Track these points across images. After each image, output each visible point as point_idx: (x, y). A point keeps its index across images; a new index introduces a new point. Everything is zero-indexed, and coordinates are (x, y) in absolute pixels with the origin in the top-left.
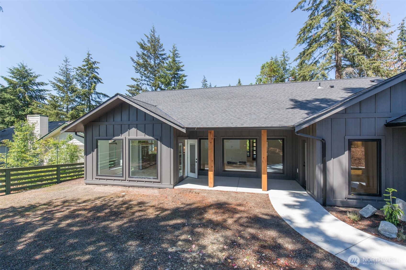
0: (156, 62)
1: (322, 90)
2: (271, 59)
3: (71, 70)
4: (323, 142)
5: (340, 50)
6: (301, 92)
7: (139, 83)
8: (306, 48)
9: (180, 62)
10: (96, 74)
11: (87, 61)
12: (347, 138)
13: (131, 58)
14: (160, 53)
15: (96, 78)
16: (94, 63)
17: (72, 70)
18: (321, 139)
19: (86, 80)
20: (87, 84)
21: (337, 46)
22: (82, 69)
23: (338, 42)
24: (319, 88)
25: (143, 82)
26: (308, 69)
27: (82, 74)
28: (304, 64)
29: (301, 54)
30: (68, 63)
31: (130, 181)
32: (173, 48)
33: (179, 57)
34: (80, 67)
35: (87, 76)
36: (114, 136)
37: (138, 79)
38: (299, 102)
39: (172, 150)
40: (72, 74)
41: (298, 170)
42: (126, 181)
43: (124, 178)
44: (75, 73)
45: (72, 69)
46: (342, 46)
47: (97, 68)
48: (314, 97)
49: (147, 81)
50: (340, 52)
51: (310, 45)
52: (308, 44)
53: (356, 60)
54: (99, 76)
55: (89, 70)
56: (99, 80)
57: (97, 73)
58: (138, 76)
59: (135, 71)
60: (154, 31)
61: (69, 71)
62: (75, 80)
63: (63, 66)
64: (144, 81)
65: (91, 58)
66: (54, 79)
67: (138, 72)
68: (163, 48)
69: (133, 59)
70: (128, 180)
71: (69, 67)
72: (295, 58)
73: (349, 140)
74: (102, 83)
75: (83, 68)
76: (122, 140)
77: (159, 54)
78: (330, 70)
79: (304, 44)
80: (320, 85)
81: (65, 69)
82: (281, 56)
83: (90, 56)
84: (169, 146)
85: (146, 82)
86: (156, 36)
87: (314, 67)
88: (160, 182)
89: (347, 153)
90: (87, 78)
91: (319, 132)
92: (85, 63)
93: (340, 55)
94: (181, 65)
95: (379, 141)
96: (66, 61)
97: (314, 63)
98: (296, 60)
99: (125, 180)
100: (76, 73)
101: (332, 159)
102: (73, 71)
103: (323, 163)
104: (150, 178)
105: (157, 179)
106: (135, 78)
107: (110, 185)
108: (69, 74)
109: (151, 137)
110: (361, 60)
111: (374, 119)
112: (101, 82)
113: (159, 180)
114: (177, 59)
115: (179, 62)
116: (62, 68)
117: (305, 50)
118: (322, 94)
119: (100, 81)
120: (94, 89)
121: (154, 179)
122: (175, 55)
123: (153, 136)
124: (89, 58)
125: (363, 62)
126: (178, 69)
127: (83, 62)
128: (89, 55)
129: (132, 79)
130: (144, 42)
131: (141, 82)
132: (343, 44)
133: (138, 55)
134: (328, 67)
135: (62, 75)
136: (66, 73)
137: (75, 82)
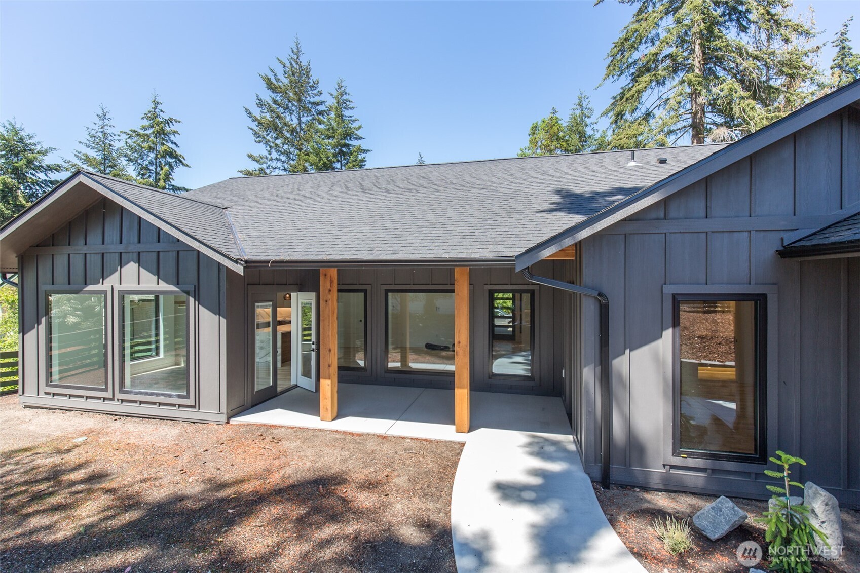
0: (304, 119)
1: (636, 168)
2: (552, 111)
3: (115, 138)
4: (600, 301)
5: (699, 88)
6: (584, 173)
7: (264, 166)
8: (627, 87)
9: (353, 118)
10: (174, 147)
11: (153, 116)
12: (669, 290)
13: (247, 110)
14: (312, 100)
15: (172, 154)
16: (168, 122)
17: (117, 138)
18: (595, 294)
19: (149, 158)
20: (152, 168)
21: (694, 79)
22: (138, 135)
23: (697, 71)
24: (632, 164)
25: (274, 164)
26: (629, 132)
27: (140, 146)
28: (623, 121)
29: (614, 98)
30: (107, 122)
31: (123, 401)
32: (337, 87)
33: (351, 109)
34: (134, 131)
35: (151, 149)
36: (86, 284)
37: (261, 158)
39: (223, 321)
40: (117, 145)
42: (116, 402)
43: (108, 395)
44: (121, 144)
45: (116, 134)
46: (706, 78)
47: (175, 133)
49: (283, 162)
50: (700, 93)
51: (635, 78)
52: (630, 78)
53: (736, 110)
54: (179, 151)
55: (156, 137)
56: (179, 160)
57: (175, 143)
58: (261, 150)
59: (253, 138)
60: (297, 52)
61: (110, 138)
62: (123, 159)
63: (96, 127)
64: (275, 162)
65: (162, 111)
66: (77, 156)
67: (260, 142)
68: (319, 89)
69: (250, 113)
70: (118, 400)
71: (109, 130)
72: (603, 110)
73: (674, 296)
74: (187, 166)
75: (142, 132)
76: (105, 292)
77: (309, 103)
78: (679, 135)
79: (623, 77)
80: (633, 158)
81: (101, 135)
82: (575, 107)
83: (160, 107)
84: (217, 310)
85: (279, 164)
86: (304, 64)
87: (642, 127)
88: (194, 407)
89: (668, 334)
90: (152, 155)
92: (146, 123)
93: (701, 100)
94: (355, 125)
95: (760, 301)
96: (103, 117)
97: (643, 119)
98: (605, 114)
99: (112, 399)
100: (126, 143)
101: (627, 351)
102: (119, 138)
104: (170, 396)
105: (187, 397)
106: (256, 154)
107: (76, 409)
108: (110, 145)
109: (172, 286)
110: (748, 109)
112: (183, 164)
113: (190, 402)
114: (346, 113)
115: (351, 120)
116: (93, 132)
117: (624, 91)
119: (181, 162)
120: (167, 177)
121: (180, 396)
122: (342, 104)
123: (177, 284)
124: (157, 110)
125: (751, 114)
126: (348, 135)
127: (142, 118)
128: (156, 103)
129: (250, 156)
130: (275, 75)
131: (269, 163)
132: (709, 75)
133: (261, 104)
134: (672, 128)
135: (93, 148)
136: (103, 142)
137: (123, 161)
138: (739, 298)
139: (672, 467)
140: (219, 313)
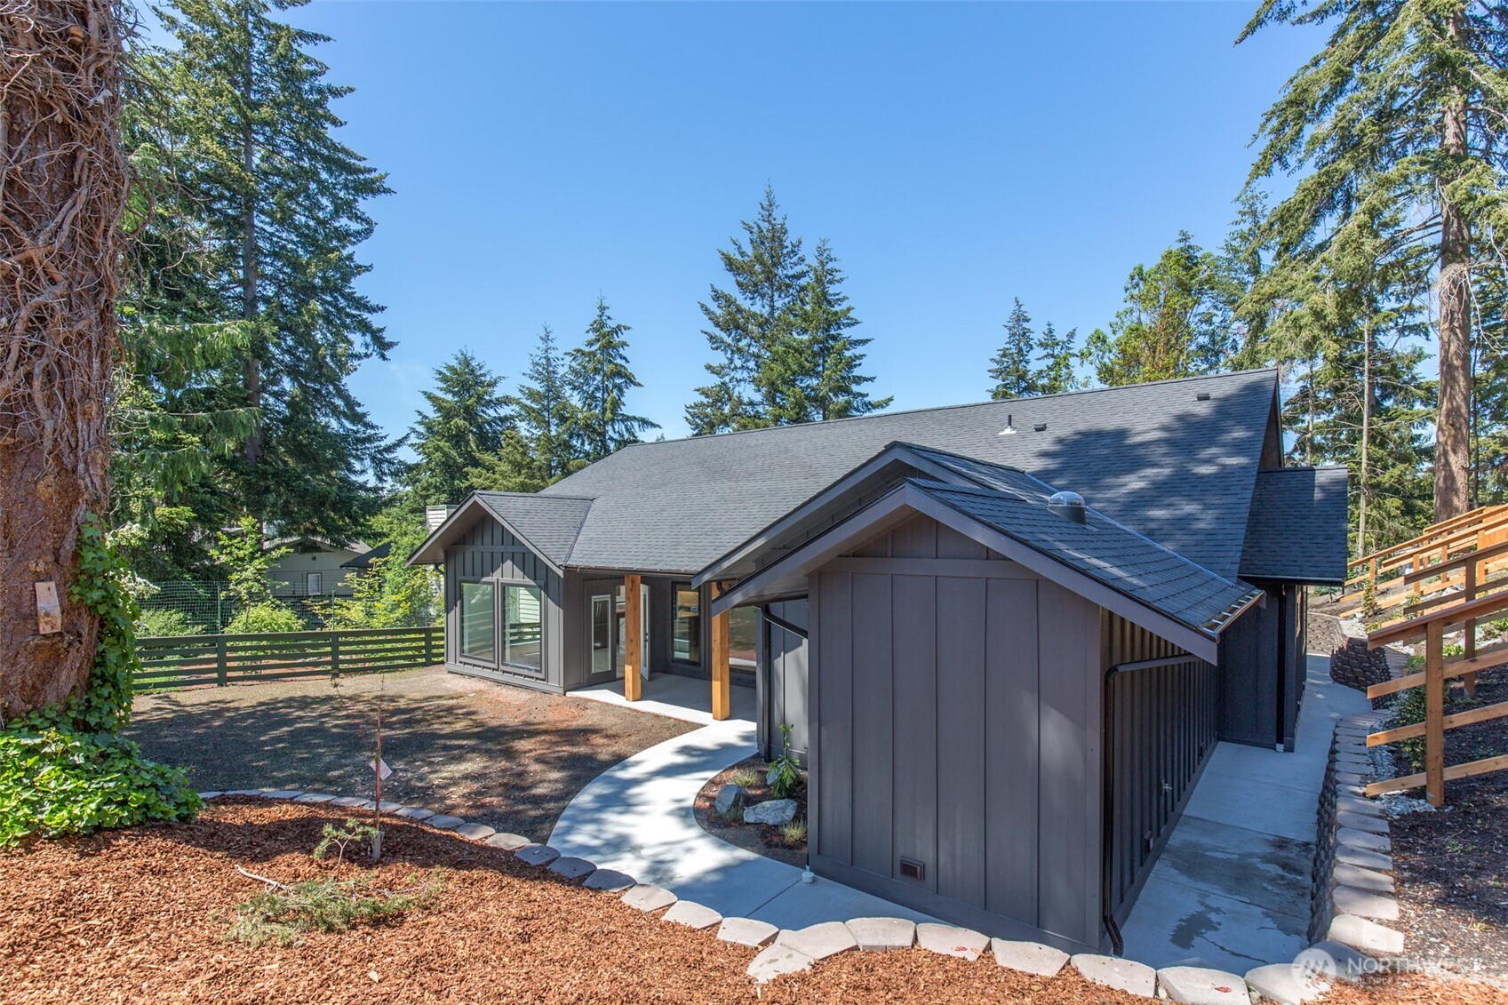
0: (778, 304)
3: (559, 362)
7: (727, 379)
9: (841, 296)
10: (623, 362)
11: (598, 326)
13: (702, 306)
14: (790, 273)
15: (619, 374)
16: (618, 330)
17: (561, 362)
19: (596, 382)
20: (599, 395)
22: (583, 354)
25: (739, 375)
27: (585, 368)
30: (550, 344)
31: (504, 672)
32: (817, 254)
33: (838, 281)
34: (578, 351)
35: (596, 371)
36: (483, 576)
37: (723, 368)
39: (561, 611)
40: (561, 371)
42: (500, 673)
43: (495, 666)
44: (566, 369)
45: (560, 357)
47: (624, 344)
49: (751, 370)
54: (631, 368)
55: (602, 354)
56: (630, 380)
57: (625, 358)
58: (720, 358)
59: (709, 344)
60: (769, 207)
61: (554, 363)
62: (567, 388)
63: (539, 353)
64: (740, 371)
65: (609, 318)
66: (521, 391)
67: (717, 348)
68: (800, 255)
69: (706, 310)
70: (501, 671)
71: (552, 354)
74: (640, 385)
75: (587, 349)
76: (493, 583)
77: (787, 276)
81: (544, 361)
83: (607, 313)
84: (558, 602)
85: (745, 375)
86: (779, 221)
88: (544, 680)
90: (599, 378)
92: (592, 336)
94: (844, 306)
96: (546, 339)
99: (497, 671)
100: (570, 367)
101: (782, 653)
102: (562, 362)
104: (530, 670)
105: (540, 672)
106: (715, 364)
107: (478, 676)
108: (554, 372)
109: (531, 580)
112: (635, 384)
113: (541, 676)
114: (832, 289)
115: (838, 300)
116: (537, 359)
119: (632, 382)
120: (616, 404)
121: (536, 671)
122: (824, 277)
123: (535, 579)
124: (604, 318)
126: (834, 321)
127: (587, 332)
128: (602, 309)
129: (709, 367)
130: (740, 247)
131: (732, 374)
133: (717, 296)
135: (537, 379)
136: (545, 372)
137: (567, 391)
140: (558, 605)
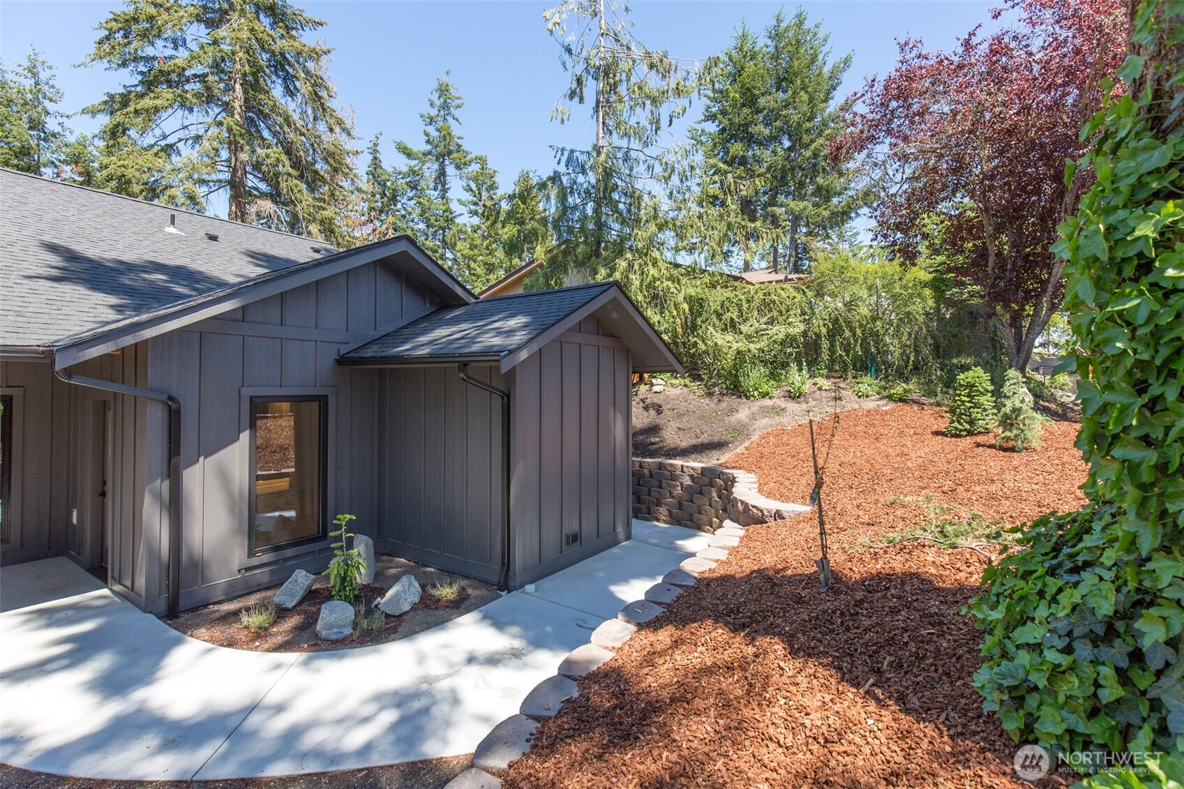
1: (180, 239)
4: (170, 406)
5: (242, 142)
6: (99, 227)
8: (133, 89)
12: (247, 392)
18: (165, 398)
21: (235, 127)
23: (237, 117)
24: (171, 230)
26: (140, 162)
28: (125, 138)
29: (112, 97)
38: (89, 260)
41: (75, 514)
46: (249, 132)
48: (149, 257)
50: (242, 150)
51: (149, 84)
52: (140, 78)
53: (283, 185)
72: (87, 104)
73: (251, 398)
78: (214, 189)
79: (124, 72)
80: (173, 223)
87: (160, 160)
89: (245, 436)
91: (154, 375)
93: (244, 156)
95: (322, 400)
97: (162, 150)
98: (93, 112)
101: (202, 459)
103: (169, 476)
110: (296, 191)
111: (313, 343)
117: (130, 92)
118: (180, 252)
125: (298, 196)
132: (250, 128)
134: (205, 177)
138: (295, 400)
139: (247, 569)
